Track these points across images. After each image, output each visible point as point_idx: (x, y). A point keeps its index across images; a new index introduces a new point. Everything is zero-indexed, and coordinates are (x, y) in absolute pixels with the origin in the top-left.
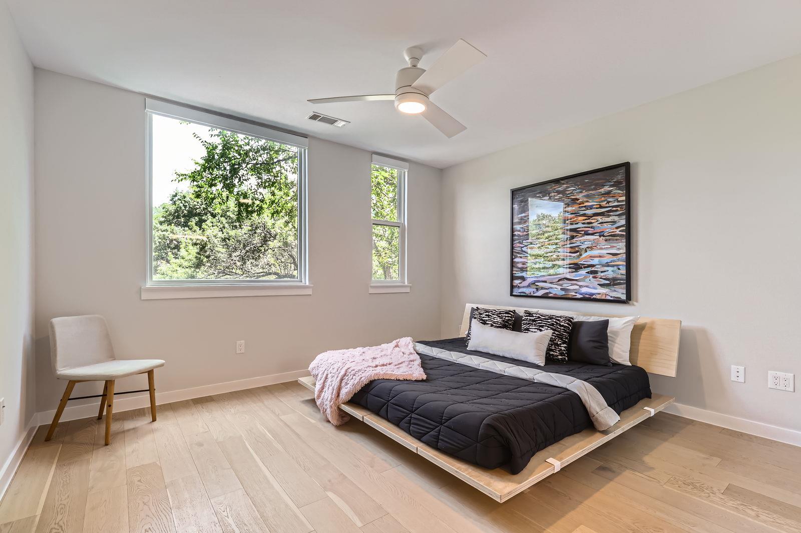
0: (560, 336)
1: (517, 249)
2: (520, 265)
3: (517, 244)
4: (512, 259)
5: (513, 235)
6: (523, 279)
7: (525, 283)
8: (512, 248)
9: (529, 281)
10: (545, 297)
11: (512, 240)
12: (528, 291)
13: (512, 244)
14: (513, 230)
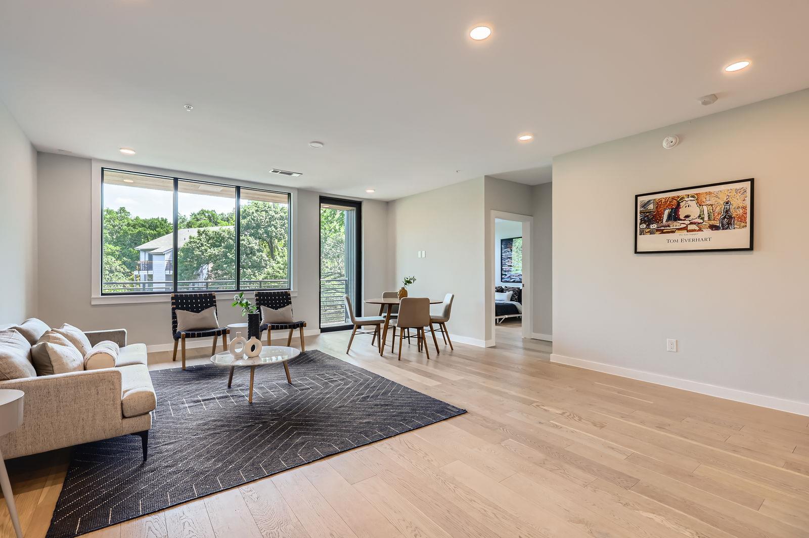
0: (515, 294)
1: (503, 263)
2: (504, 270)
3: (503, 261)
4: (501, 267)
5: (502, 258)
6: (506, 275)
7: (507, 277)
8: (502, 263)
9: (508, 276)
10: (514, 282)
11: (502, 260)
12: (507, 280)
13: (501, 261)
14: (502, 256)
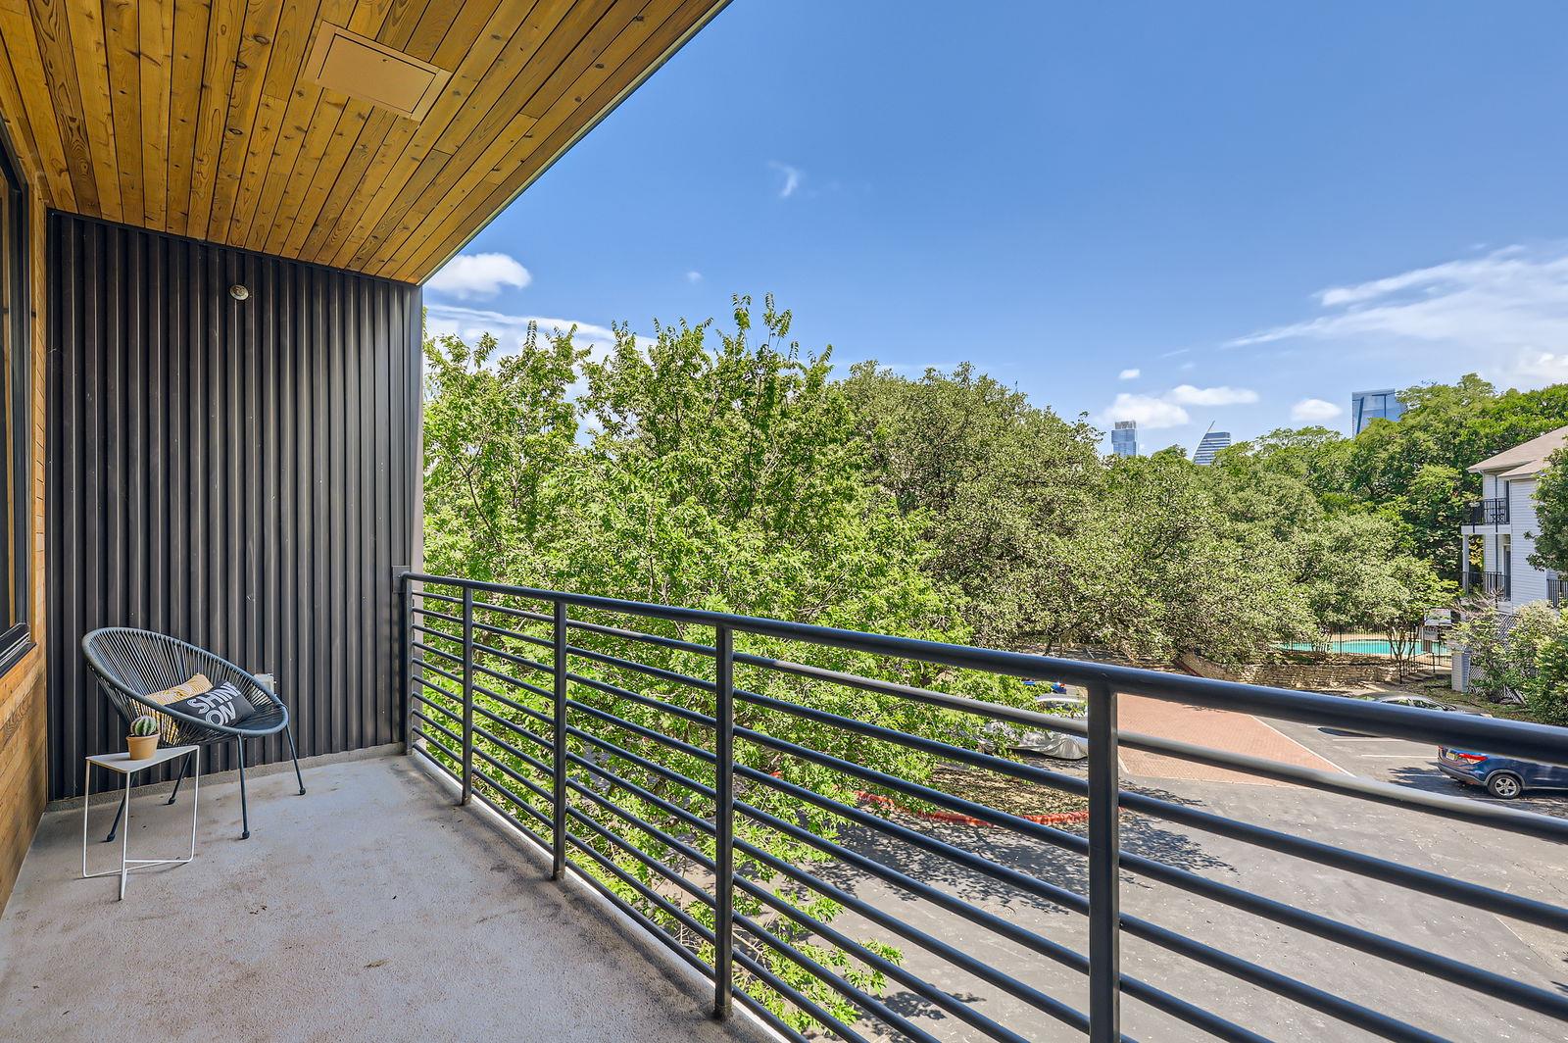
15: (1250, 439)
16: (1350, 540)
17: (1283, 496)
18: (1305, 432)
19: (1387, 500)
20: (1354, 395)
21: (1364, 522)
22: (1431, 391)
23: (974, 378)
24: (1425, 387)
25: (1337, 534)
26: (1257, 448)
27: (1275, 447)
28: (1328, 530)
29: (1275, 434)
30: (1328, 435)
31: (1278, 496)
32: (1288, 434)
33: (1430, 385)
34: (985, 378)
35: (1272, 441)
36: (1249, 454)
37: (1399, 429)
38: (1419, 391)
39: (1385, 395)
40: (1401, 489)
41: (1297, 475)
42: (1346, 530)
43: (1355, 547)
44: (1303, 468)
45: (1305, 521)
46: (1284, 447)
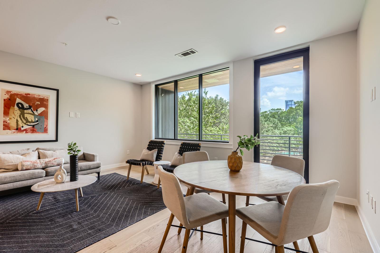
15: (267, 110)
16: (286, 131)
17: (274, 123)
18: (278, 109)
19: (292, 124)
20: (285, 101)
21: (289, 128)
22: (300, 102)
23: (219, 98)
24: (299, 101)
25: (284, 130)
26: (268, 112)
27: (272, 112)
28: (282, 130)
29: (272, 110)
30: (282, 110)
31: (273, 123)
32: (274, 110)
33: (300, 101)
34: (221, 98)
35: (271, 111)
36: (267, 113)
37: (295, 109)
38: (298, 102)
39: (291, 101)
40: (295, 121)
41: (276, 118)
42: (286, 130)
43: (287, 133)
44: (277, 117)
45: (278, 128)
46: (273, 112)
